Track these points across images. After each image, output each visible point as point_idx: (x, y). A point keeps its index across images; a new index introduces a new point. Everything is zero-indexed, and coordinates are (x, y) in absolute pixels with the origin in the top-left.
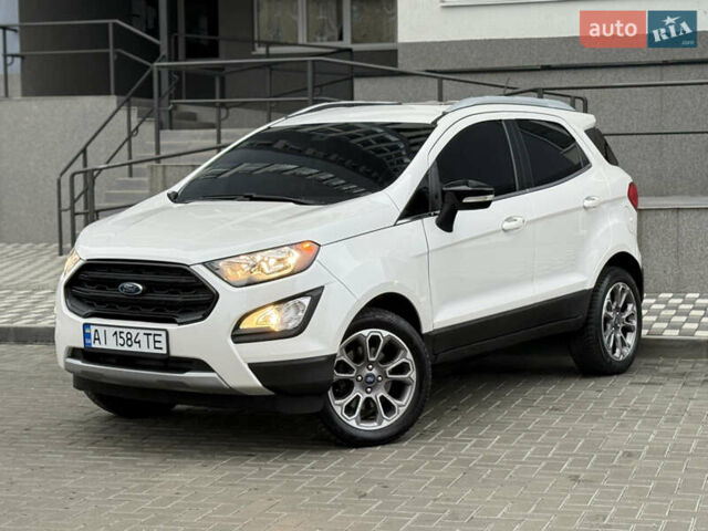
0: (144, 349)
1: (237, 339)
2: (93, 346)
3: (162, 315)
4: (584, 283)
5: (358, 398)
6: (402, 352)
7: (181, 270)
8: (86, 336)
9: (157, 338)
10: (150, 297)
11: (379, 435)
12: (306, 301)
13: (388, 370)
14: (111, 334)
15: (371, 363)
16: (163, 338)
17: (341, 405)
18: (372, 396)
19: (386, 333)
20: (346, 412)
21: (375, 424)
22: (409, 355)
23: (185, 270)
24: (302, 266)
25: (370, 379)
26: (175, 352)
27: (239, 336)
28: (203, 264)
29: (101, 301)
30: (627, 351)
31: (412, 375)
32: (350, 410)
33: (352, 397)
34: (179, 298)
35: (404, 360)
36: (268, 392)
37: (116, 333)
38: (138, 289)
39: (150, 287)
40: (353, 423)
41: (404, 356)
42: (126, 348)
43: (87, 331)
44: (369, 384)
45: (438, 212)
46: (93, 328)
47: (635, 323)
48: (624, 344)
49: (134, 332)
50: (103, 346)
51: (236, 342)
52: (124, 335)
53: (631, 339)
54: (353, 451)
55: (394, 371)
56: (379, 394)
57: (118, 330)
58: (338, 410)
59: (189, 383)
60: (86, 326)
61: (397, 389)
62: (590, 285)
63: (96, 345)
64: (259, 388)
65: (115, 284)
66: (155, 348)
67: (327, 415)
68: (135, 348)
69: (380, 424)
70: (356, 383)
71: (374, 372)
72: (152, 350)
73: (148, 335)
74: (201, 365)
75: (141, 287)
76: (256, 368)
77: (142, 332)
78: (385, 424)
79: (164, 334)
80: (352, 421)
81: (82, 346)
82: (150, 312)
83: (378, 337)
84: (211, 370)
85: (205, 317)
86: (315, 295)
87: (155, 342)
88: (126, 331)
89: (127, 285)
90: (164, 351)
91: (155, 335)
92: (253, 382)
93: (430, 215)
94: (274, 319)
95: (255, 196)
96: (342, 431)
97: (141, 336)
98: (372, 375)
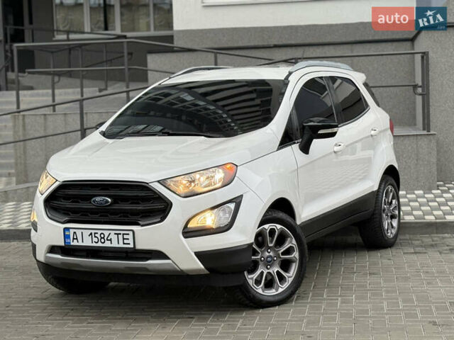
0: (115, 244)
1: (188, 235)
2: (72, 244)
3: (126, 220)
4: (373, 186)
5: (262, 273)
6: (289, 239)
7: (142, 187)
8: (66, 237)
9: (125, 237)
10: (116, 207)
11: (277, 298)
12: (232, 206)
13: (280, 252)
14: (85, 235)
15: (270, 248)
16: (131, 237)
17: (252, 278)
18: (271, 271)
19: (279, 226)
20: (255, 284)
21: (274, 290)
22: (294, 242)
23: (147, 187)
24: (227, 182)
25: (269, 259)
26: (139, 247)
27: (188, 233)
28: (158, 181)
29: (75, 211)
30: (394, 231)
31: (296, 255)
32: (258, 282)
33: (258, 272)
34: (140, 207)
35: (290, 245)
36: (207, 272)
37: (91, 234)
38: (107, 202)
39: (116, 199)
40: (260, 291)
41: (291, 242)
42: (100, 244)
43: (67, 233)
44: (269, 263)
45: (300, 140)
46: (72, 231)
47: (397, 212)
48: (393, 227)
49: (106, 233)
50: (80, 243)
51: (185, 237)
52: (98, 235)
53: (395, 223)
54: (261, 311)
55: (283, 254)
56: (275, 269)
57: (93, 232)
58: (251, 282)
59: (149, 268)
60: (66, 229)
61: (286, 265)
62: (376, 188)
63: (75, 243)
64: (200, 270)
65: (88, 198)
66: (124, 244)
67: (245, 287)
68: (107, 244)
69: (277, 290)
70: (260, 262)
71: (271, 254)
72: (121, 245)
73: (118, 234)
74: (160, 255)
75: (110, 200)
76: (201, 255)
77: (113, 232)
78: (280, 290)
79: (131, 233)
80: (259, 290)
81: (63, 244)
82: (116, 218)
83: (274, 229)
84: (167, 258)
85: (163, 219)
86: (237, 201)
87: (124, 239)
88: (100, 232)
89: (98, 199)
90: (131, 246)
91: (123, 234)
92: (198, 265)
93: (295, 143)
94: (209, 220)
95: (171, 132)
96: (254, 296)
97: (112, 236)
98: (270, 256)
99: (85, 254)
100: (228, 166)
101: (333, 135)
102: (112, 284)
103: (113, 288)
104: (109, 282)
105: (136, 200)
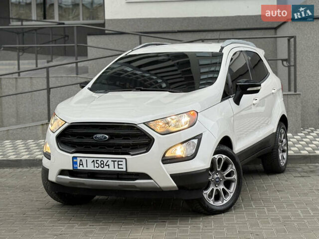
0: (112, 168)
1: (164, 162)
2: (79, 168)
3: (120, 151)
4: (274, 129)
5: (213, 189)
6: (230, 165)
7: (132, 127)
8: (74, 163)
9: (120, 163)
10: (111, 141)
11: (223, 208)
12: (196, 141)
13: (225, 175)
14: (89, 162)
15: (218, 172)
16: (124, 163)
17: (206, 194)
18: (218, 188)
19: (224, 156)
20: (209, 197)
21: (220, 202)
22: (234, 167)
23: (135, 127)
24: (192, 123)
25: (217, 180)
26: (129, 170)
27: (166, 160)
28: (144, 123)
29: (80, 144)
30: (284, 161)
31: (235, 177)
32: (210, 196)
33: (210, 189)
34: (130, 142)
35: (231, 170)
36: (177, 189)
37: (94, 161)
38: (106, 138)
39: (112, 136)
40: (211, 202)
41: (232, 168)
42: (100, 169)
43: (75, 160)
44: (217, 183)
45: (234, 95)
46: (79, 159)
47: (286, 148)
48: (284, 158)
49: (105, 161)
50: (85, 168)
51: (164, 164)
52: (99, 162)
53: (285, 156)
54: (212, 217)
55: (227, 176)
56: (221, 187)
57: (95, 159)
58: (206, 196)
59: (137, 185)
60: (74, 158)
61: (228, 184)
62: (275, 131)
63: (81, 168)
64: (174, 187)
65: (90, 135)
66: (118, 168)
67: (202, 200)
68: (106, 168)
69: (223, 202)
70: (212, 182)
71: (219, 176)
72: (116, 169)
73: (114, 161)
74: (145, 176)
75: (107, 136)
76: (174, 177)
77: (110, 160)
78: (225, 202)
79: (124, 160)
80: (211, 201)
81: (71, 168)
82: (112, 149)
83: (221, 158)
84: (150, 178)
85: (147, 151)
86: (199, 137)
87: (118, 165)
88: (100, 160)
89: (99, 136)
90: (124, 170)
91: (118, 161)
92: (172, 184)
93: (230, 97)
94: (179, 151)
95: (142, 88)
96: (208, 207)
97: (110, 162)
98: (218, 178)
99: (86, 175)
100: (192, 113)
101: (257, 91)
102: (97, 197)
103: (97, 200)
104: (95, 196)
105: (126, 137)
